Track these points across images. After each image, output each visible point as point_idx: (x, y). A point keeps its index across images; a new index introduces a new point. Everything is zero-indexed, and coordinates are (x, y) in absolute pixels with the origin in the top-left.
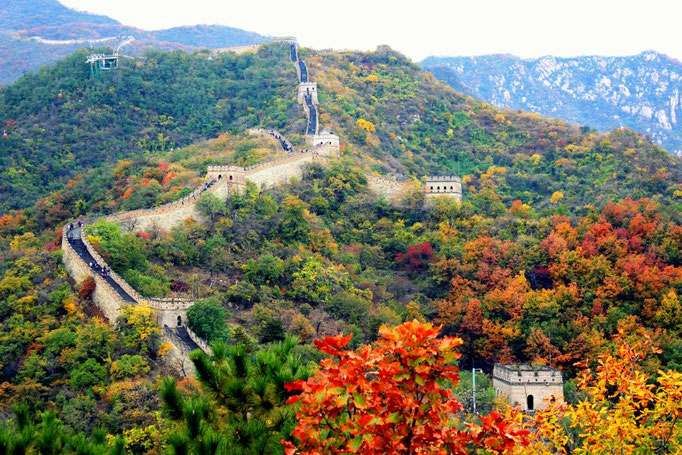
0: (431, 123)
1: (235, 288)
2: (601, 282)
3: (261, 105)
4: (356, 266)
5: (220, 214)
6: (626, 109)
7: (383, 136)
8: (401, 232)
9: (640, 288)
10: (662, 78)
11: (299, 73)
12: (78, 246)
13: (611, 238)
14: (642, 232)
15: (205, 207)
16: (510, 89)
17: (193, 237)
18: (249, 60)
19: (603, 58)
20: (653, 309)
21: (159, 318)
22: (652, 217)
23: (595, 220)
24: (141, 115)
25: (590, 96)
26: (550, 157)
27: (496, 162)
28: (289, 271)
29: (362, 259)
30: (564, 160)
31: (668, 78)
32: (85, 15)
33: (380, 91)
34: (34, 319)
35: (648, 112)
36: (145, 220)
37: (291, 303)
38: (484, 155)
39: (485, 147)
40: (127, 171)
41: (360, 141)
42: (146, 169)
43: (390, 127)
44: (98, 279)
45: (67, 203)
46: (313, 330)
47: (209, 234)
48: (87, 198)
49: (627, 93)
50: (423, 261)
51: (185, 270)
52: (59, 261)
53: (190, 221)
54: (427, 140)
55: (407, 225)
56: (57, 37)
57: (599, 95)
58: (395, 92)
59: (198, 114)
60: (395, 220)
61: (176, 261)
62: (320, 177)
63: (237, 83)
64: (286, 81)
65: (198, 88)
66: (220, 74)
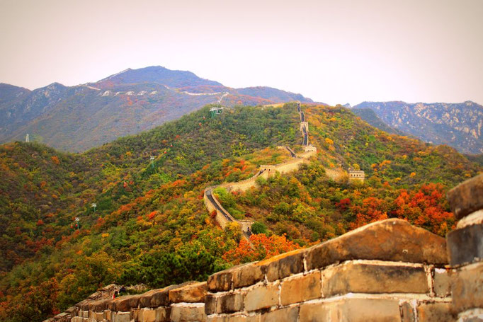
0: (358, 140)
1: (270, 216)
2: (417, 218)
3: (284, 131)
4: (319, 207)
5: (265, 185)
6: (457, 128)
7: (335, 145)
8: (338, 193)
9: (433, 221)
10: (474, 114)
11: (301, 117)
12: (210, 197)
13: (423, 200)
14: (436, 198)
15: (259, 182)
16: (401, 118)
17: (254, 194)
18: (279, 111)
19: (447, 104)
20: (437, 230)
21: (241, 228)
22: (441, 191)
23: (417, 192)
24: (232, 134)
25: (439, 122)
26: (411, 157)
27: (387, 158)
28: (291, 209)
29: (321, 204)
30: (417, 158)
31: (477, 114)
32: (207, 81)
33: (336, 125)
34: (194, 226)
35: (467, 130)
36: (235, 187)
37: (291, 222)
38: (381, 155)
39: (382, 151)
40: (228, 164)
41: (326, 148)
42: (235, 163)
43: (340, 142)
44: (218, 211)
45: (203, 176)
46: (300, 233)
47: (260, 193)
48: (211, 174)
49: (457, 121)
50: (346, 206)
51: (251, 207)
52: (203, 203)
53: (253, 187)
54: (356, 147)
55: (341, 190)
56: (194, 92)
57: (444, 121)
58: (343, 126)
59: (257, 134)
60: (336, 188)
61: (247, 204)
62: (306, 169)
63: (274, 121)
64: (295, 120)
65: (257, 123)
66: (267, 117)
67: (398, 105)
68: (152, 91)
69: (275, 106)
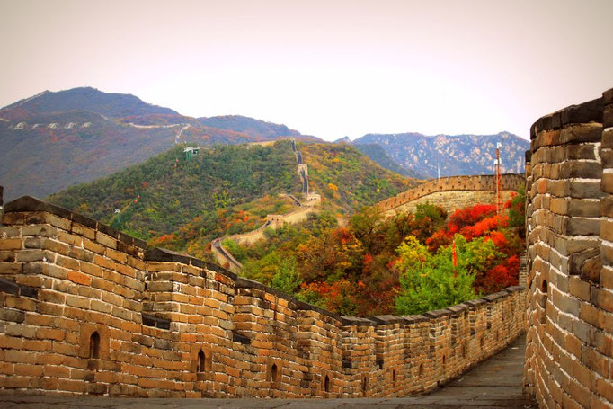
0: (367, 185)
3: (277, 176)
5: (273, 237)
7: (342, 192)
10: (512, 149)
11: (297, 158)
15: (267, 233)
16: (417, 155)
17: (263, 246)
18: (269, 150)
19: (476, 136)
24: (213, 180)
25: (467, 160)
31: (515, 149)
32: (156, 107)
33: (340, 168)
40: (225, 215)
41: (330, 196)
42: (234, 214)
43: (346, 188)
45: (196, 229)
47: (270, 245)
49: (490, 158)
52: (212, 256)
53: (261, 240)
54: (365, 194)
56: (141, 123)
57: (473, 159)
58: (349, 168)
59: (244, 180)
61: (257, 257)
62: (316, 219)
63: (264, 163)
64: (290, 162)
65: (243, 166)
66: (254, 158)
67: (413, 139)
68: (84, 122)
69: (264, 144)
